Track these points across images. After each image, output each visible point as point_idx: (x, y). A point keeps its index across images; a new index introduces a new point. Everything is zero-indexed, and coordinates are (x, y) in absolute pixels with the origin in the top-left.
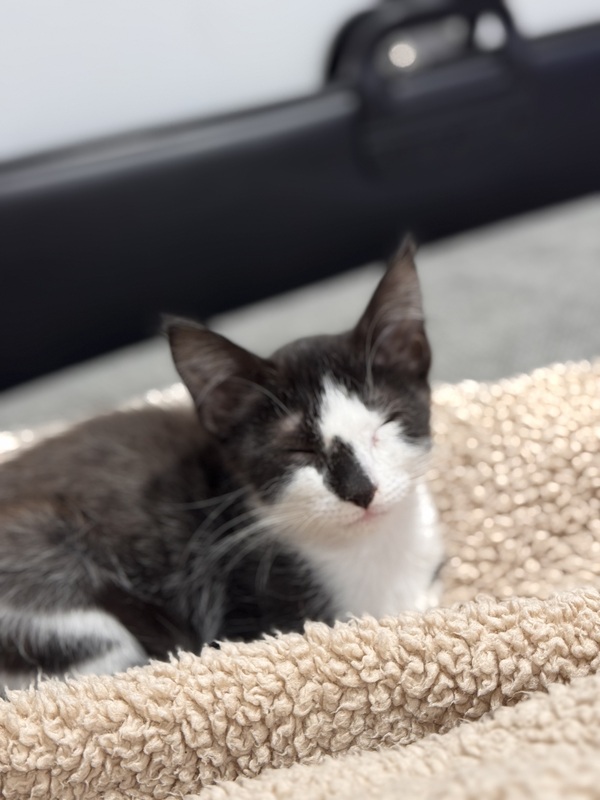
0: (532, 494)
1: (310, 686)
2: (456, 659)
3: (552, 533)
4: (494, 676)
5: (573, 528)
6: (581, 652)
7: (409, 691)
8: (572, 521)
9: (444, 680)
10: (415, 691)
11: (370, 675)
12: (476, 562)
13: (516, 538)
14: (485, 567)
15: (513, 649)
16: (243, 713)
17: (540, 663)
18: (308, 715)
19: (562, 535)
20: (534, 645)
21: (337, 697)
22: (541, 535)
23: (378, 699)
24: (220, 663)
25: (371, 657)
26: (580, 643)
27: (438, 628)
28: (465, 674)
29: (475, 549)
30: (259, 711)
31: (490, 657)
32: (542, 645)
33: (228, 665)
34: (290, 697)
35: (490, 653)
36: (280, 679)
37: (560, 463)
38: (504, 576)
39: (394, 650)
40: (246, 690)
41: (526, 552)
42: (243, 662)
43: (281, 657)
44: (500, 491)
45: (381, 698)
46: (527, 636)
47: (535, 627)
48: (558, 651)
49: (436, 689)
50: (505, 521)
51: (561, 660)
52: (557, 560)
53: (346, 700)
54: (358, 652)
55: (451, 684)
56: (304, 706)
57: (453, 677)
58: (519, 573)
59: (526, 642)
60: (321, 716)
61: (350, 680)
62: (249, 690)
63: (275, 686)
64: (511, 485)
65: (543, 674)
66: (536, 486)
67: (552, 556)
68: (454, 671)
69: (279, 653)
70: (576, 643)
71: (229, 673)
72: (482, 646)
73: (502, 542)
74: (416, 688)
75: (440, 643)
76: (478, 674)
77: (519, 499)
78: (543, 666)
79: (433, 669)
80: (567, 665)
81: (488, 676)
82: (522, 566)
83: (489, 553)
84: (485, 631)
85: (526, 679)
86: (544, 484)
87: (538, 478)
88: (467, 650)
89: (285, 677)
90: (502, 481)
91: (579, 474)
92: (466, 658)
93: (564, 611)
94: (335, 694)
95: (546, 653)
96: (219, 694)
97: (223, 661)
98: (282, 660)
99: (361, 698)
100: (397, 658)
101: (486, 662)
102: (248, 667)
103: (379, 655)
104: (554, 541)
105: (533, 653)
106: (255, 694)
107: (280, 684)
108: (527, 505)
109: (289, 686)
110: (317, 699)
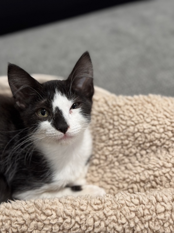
0: (120, 142)
1: (34, 222)
2: (81, 220)
3: (124, 155)
4: (92, 226)
5: (131, 155)
6: (121, 222)
7: (65, 227)
8: (131, 152)
9: (77, 226)
10: (67, 227)
11: (53, 221)
12: (99, 159)
13: (112, 154)
14: (102, 162)
15: (99, 218)
16: (11, 229)
17: (107, 224)
18: (33, 231)
19: (127, 156)
20: (107, 217)
21: (42, 226)
22: (121, 155)
23: (55, 228)
24: (5, 213)
25: (54, 216)
26: (121, 219)
27: (77, 207)
28: (83, 224)
29: (100, 155)
30: (16, 229)
31: (92, 220)
32: (109, 218)
33: (7, 214)
34: (27, 225)
35: (92, 218)
36: (24, 220)
37: (130, 134)
38: (107, 165)
39: (62, 213)
40: (13, 223)
41: (115, 159)
42: (13, 213)
43: (26, 211)
44: (110, 139)
45: (56, 228)
46: (105, 214)
47: (108, 212)
48: (114, 221)
49: (74, 228)
50: (110, 149)
51: (114, 224)
52: (124, 163)
53: (45, 227)
54: (50, 213)
55: (78, 226)
56: (31, 229)
57: (80, 225)
58: (112, 165)
59: (104, 216)
60: (37, 231)
61: (47, 222)
62: (14, 223)
63: (22, 222)
64: (114, 137)
65: (108, 228)
66: (122, 140)
67: (123, 162)
68: (80, 223)
69: (25, 210)
70: (120, 218)
71: (8, 216)
72: (90, 216)
73: (109, 155)
74: (68, 227)
75: (77, 214)
76: (87, 225)
77: (116, 143)
78: (108, 225)
79: (73, 221)
80: (116, 226)
81: (91, 226)
82: (114, 163)
83: (103, 157)
84: (92, 211)
85: (102, 228)
86: (124, 140)
87: (122, 137)
88: (85, 216)
89: (26, 220)
90: (111, 136)
91: (136, 139)
92: (85, 219)
93: (118, 207)
94: (41, 226)
95: (110, 221)
96: (4, 223)
97: (6, 212)
98: (26, 213)
99: (50, 227)
100: (63, 216)
101: (90, 222)
102: (15, 215)
103: (57, 215)
104: (124, 157)
105: (106, 220)
106: (16, 224)
107: (24, 221)
108: (117, 145)
109: (27, 223)
110: (36, 226)
